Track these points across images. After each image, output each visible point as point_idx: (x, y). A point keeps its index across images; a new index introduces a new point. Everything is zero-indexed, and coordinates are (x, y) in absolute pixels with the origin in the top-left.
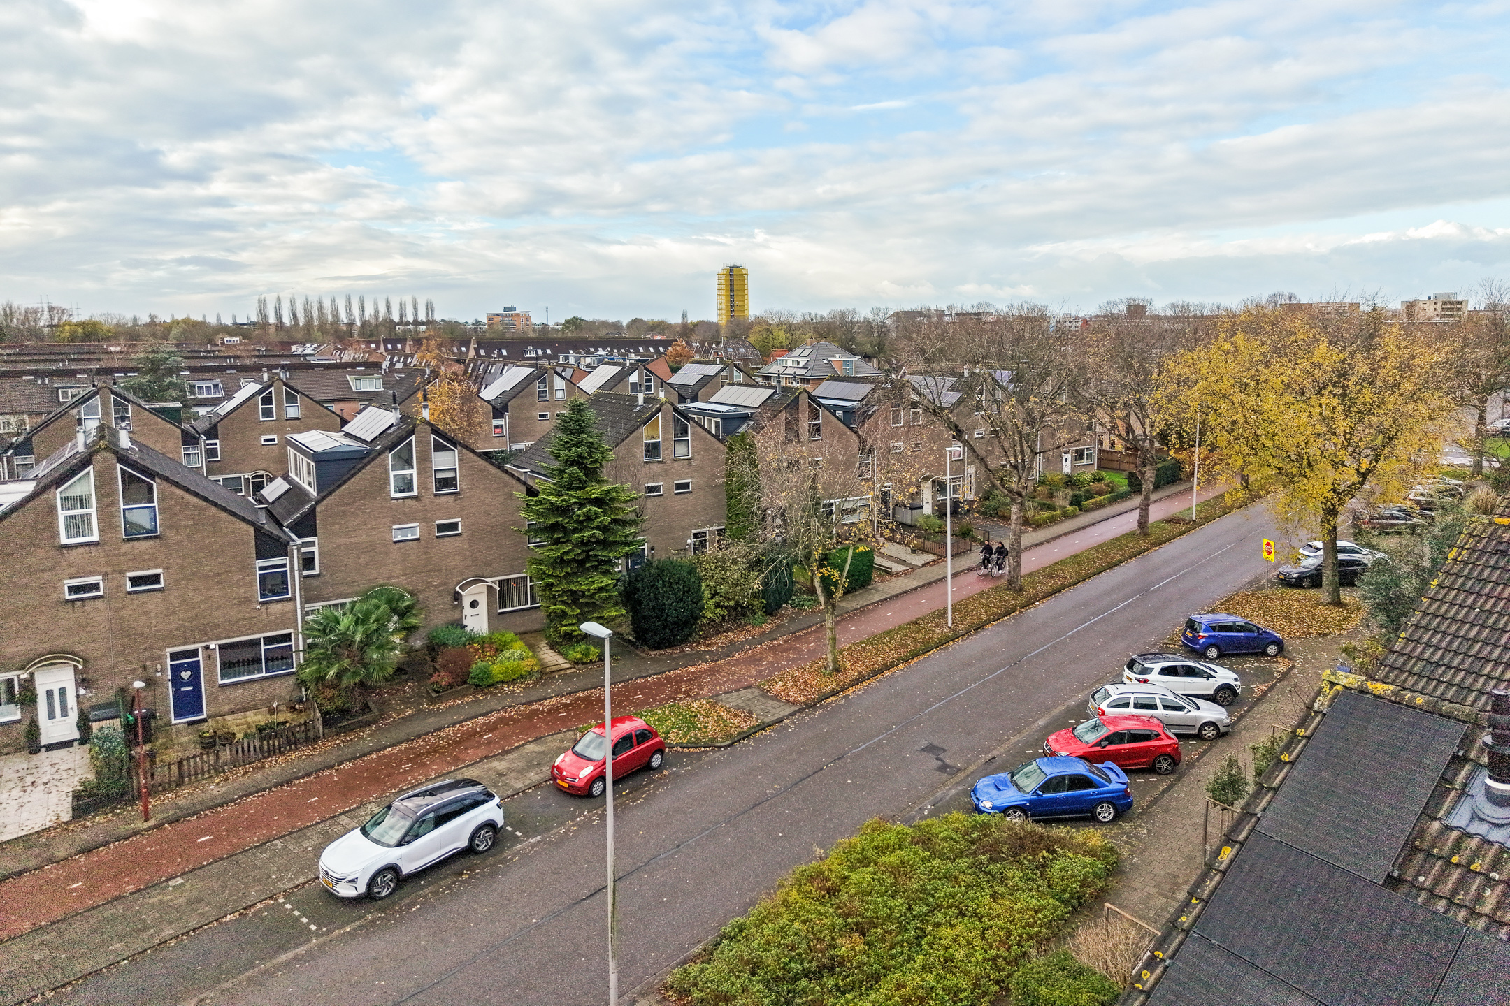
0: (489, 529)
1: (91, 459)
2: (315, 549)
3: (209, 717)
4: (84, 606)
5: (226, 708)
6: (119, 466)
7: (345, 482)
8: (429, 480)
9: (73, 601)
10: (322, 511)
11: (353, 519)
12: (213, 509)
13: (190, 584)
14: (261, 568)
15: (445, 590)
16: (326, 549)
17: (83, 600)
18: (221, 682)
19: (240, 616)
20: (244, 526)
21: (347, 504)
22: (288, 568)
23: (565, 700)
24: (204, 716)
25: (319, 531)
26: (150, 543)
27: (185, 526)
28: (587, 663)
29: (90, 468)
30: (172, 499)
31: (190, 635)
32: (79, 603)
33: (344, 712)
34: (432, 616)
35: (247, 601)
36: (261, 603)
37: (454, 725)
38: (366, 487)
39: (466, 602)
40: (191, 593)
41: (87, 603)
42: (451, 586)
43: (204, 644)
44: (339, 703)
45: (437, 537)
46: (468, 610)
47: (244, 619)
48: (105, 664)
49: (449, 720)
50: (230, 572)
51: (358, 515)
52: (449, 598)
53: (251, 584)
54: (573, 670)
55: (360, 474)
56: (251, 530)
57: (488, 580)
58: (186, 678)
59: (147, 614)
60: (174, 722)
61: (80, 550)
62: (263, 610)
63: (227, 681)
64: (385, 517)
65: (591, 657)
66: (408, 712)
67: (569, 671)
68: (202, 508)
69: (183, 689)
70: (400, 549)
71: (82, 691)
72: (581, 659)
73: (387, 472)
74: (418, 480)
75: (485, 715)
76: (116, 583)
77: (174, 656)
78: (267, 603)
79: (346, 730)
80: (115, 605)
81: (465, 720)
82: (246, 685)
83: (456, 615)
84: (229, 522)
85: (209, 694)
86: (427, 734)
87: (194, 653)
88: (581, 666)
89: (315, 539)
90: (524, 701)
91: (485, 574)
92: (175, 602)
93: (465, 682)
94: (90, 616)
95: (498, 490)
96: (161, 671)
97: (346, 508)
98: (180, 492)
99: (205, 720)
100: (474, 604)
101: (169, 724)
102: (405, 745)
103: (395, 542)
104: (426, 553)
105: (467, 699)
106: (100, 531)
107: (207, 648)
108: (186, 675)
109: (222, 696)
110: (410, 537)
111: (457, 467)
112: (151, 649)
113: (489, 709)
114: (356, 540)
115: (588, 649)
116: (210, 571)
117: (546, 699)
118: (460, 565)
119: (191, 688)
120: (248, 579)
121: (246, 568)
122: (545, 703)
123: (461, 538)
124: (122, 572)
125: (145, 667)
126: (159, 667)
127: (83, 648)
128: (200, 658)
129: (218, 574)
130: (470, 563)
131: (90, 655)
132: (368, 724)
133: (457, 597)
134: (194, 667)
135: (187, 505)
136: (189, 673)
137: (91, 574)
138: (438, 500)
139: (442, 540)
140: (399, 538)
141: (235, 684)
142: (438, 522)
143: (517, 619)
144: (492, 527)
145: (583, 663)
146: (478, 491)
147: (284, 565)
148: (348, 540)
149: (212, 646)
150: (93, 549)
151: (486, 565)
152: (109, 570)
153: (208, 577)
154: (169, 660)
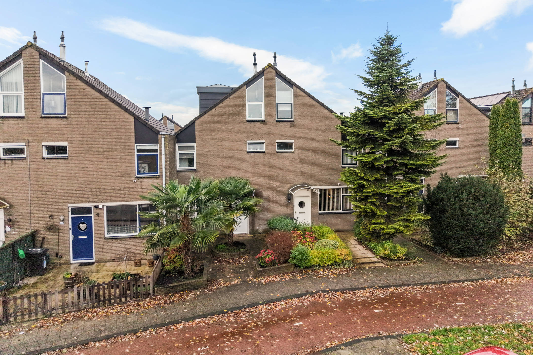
0: (314, 149)
1: (21, 54)
2: (194, 152)
3: (97, 261)
4: (12, 164)
5: (108, 257)
6: (41, 61)
7: (215, 106)
8: (273, 110)
9: (5, 159)
10: (199, 125)
11: (220, 133)
12: (105, 100)
13: (87, 156)
14: (139, 151)
15: (281, 191)
16: (201, 153)
17: (12, 160)
18: (106, 235)
19: (122, 186)
20: (127, 115)
21: (217, 122)
22: (158, 153)
23: (380, 294)
24: (93, 261)
25: (197, 139)
26: (60, 121)
27: (85, 111)
28: (394, 260)
29: (21, 61)
30: (76, 89)
31: (86, 196)
32: (10, 161)
34: (272, 209)
35: (126, 174)
36: (137, 178)
37: (268, 302)
38: (229, 111)
39: (296, 202)
40: (87, 163)
41: (15, 162)
42: (286, 189)
43: (95, 204)
44: (178, 265)
45: (277, 152)
46: (297, 208)
47: (125, 188)
48: (25, 210)
49: (266, 296)
50: (115, 150)
51: (223, 131)
52: (284, 198)
53: (130, 162)
54: (381, 265)
55: (226, 101)
56: (132, 119)
57: (312, 188)
58: (83, 229)
59: (56, 175)
60: (72, 261)
61: (11, 121)
62: (138, 182)
63: (112, 235)
64: (242, 134)
65: (399, 255)
66: (235, 281)
67: (377, 265)
68: (97, 98)
69: (80, 237)
70: (251, 157)
71: (8, 229)
72: (389, 255)
73: (244, 101)
74: (266, 109)
75: (299, 296)
76: (35, 149)
77: (75, 211)
78: (141, 178)
80: (33, 166)
81: (279, 299)
82: (124, 241)
83: (289, 212)
84: (116, 111)
85: (98, 244)
86: (240, 308)
87: (88, 210)
88: (388, 262)
89: (194, 145)
90: (337, 288)
91: (310, 183)
92: (76, 169)
93: (286, 261)
94: (16, 172)
95: (321, 121)
96: (63, 220)
97: (216, 125)
98: (82, 84)
99: (92, 264)
100: (301, 204)
101: (68, 263)
103: (248, 153)
104: (269, 163)
105: (287, 277)
106: (26, 108)
107: (96, 207)
108: (83, 226)
109: (107, 245)
110: (259, 150)
111: (293, 102)
112: (57, 203)
113: (304, 291)
114: (221, 148)
115: (395, 248)
116: (101, 148)
117: (359, 289)
118: (292, 174)
119: (85, 237)
120: (128, 158)
121: (127, 148)
122: (359, 293)
123: (293, 154)
124: (40, 141)
125: (51, 216)
126: (62, 218)
127: (11, 196)
128: (92, 215)
129: (107, 151)
130: (299, 173)
131: (14, 202)
132: (196, 288)
133: (290, 197)
134: (88, 221)
135: (86, 95)
136: (85, 226)
137: (18, 140)
138: (278, 125)
139: (280, 155)
140: (252, 150)
141: (116, 239)
142: (278, 141)
144: (316, 148)
145: (390, 260)
146: (307, 121)
147: (156, 150)
148: (216, 148)
149: (100, 207)
150: (20, 121)
151: (312, 176)
152: (30, 139)
153: (99, 153)
154: (70, 213)
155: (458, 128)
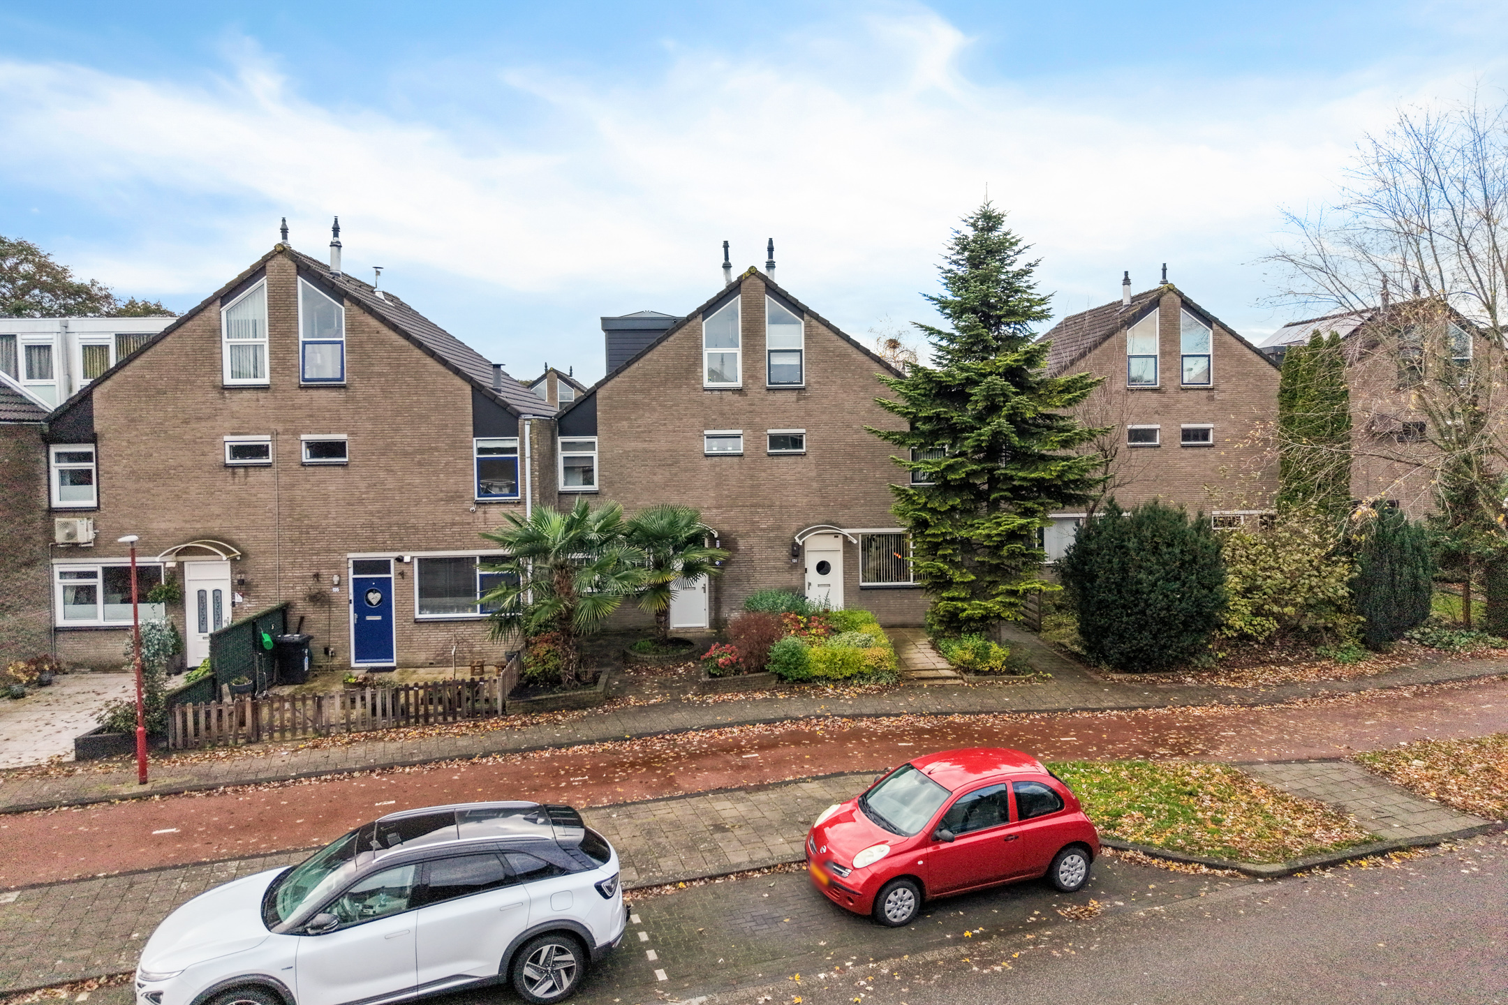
0: (849, 449)
1: (265, 267)
2: (595, 454)
3: (400, 665)
4: (246, 476)
5: (422, 657)
6: (300, 280)
7: (638, 358)
8: (759, 365)
9: (234, 467)
10: (604, 398)
11: (647, 415)
12: (417, 353)
13: (383, 460)
14: (481, 451)
15: (777, 537)
16: (608, 455)
17: (246, 467)
18: (418, 616)
19: (448, 518)
20: (458, 382)
21: (642, 391)
22: (518, 455)
23: (922, 723)
24: (394, 664)
25: (600, 428)
26: (333, 394)
27: (380, 374)
28: (986, 673)
29: (264, 280)
30: (363, 332)
31: (380, 538)
32: (242, 470)
33: (553, 681)
34: (757, 575)
35: (455, 497)
36: (478, 503)
37: (708, 728)
38: (667, 367)
39: (811, 562)
40: (382, 474)
41: (251, 471)
42: (789, 535)
43: (396, 554)
44: (550, 665)
45: (769, 455)
46: (812, 576)
47: (453, 524)
48: (269, 563)
49: (708, 719)
50: (436, 449)
51: (654, 410)
52: (784, 552)
53: (464, 472)
54: (958, 682)
55: (659, 348)
56: (468, 389)
57: (846, 531)
58: (374, 602)
59: (326, 498)
60: (353, 665)
61: (246, 394)
62: (480, 513)
63: (427, 615)
64: (693, 416)
65: (992, 663)
66: (659, 699)
67: (949, 682)
68: (402, 349)
69: (369, 618)
70: (714, 466)
71: (239, 599)
72: (972, 663)
73: (698, 348)
74: (744, 363)
75: (769, 722)
76: (288, 448)
77: (359, 566)
78: (484, 504)
79: (541, 708)
80: (284, 479)
81: (731, 725)
82: (452, 626)
83: (794, 580)
84: (438, 374)
85: (402, 631)
86: (656, 734)
87: (384, 566)
88: (972, 676)
89: (595, 439)
90: (849, 712)
91: (842, 521)
92: (363, 486)
93: (762, 669)
94: (253, 491)
95: (865, 388)
96: (338, 585)
97: (639, 397)
99: (391, 669)
100: (823, 568)
101: (346, 666)
102: (608, 746)
103: (707, 456)
104: (752, 477)
105: (758, 696)
106: (272, 370)
107: (400, 560)
108: (374, 598)
109: (421, 635)
110: (730, 450)
111: (803, 347)
112: (328, 551)
113: (782, 714)
114: (652, 446)
115: (987, 648)
116: (409, 445)
117: (888, 715)
118: (803, 501)
119: (379, 618)
120: (460, 464)
121: (457, 446)
122: (885, 721)
123: (804, 459)
124: (296, 433)
125: (317, 576)
126: (336, 579)
127: (243, 536)
128: (392, 575)
129: (422, 452)
130: (817, 500)
131: (251, 547)
132: (581, 705)
133: (797, 552)
134: (384, 586)
135: (382, 343)
136: (378, 596)
137: (258, 431)
138: (772, 397)
139: (776, 460)
140: (715, 451)
141: (436, 622)
142: (770, 431)
143: (893, 602)
144: (853, 446)
145: (977, 672)
146: (834, 388)
147: (514, 450)
148: (640, 445)
149: (407, 559)
150: (261, 395)
151: (845, 506)
152: (280, 428)
153: (406, 454)
154: (351, 571)
155: (1211, 399)
